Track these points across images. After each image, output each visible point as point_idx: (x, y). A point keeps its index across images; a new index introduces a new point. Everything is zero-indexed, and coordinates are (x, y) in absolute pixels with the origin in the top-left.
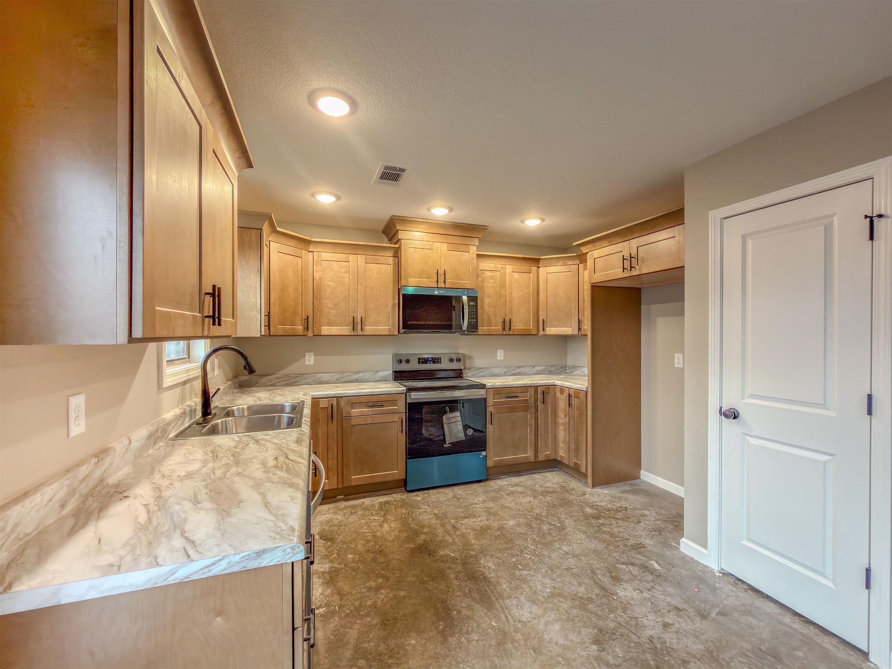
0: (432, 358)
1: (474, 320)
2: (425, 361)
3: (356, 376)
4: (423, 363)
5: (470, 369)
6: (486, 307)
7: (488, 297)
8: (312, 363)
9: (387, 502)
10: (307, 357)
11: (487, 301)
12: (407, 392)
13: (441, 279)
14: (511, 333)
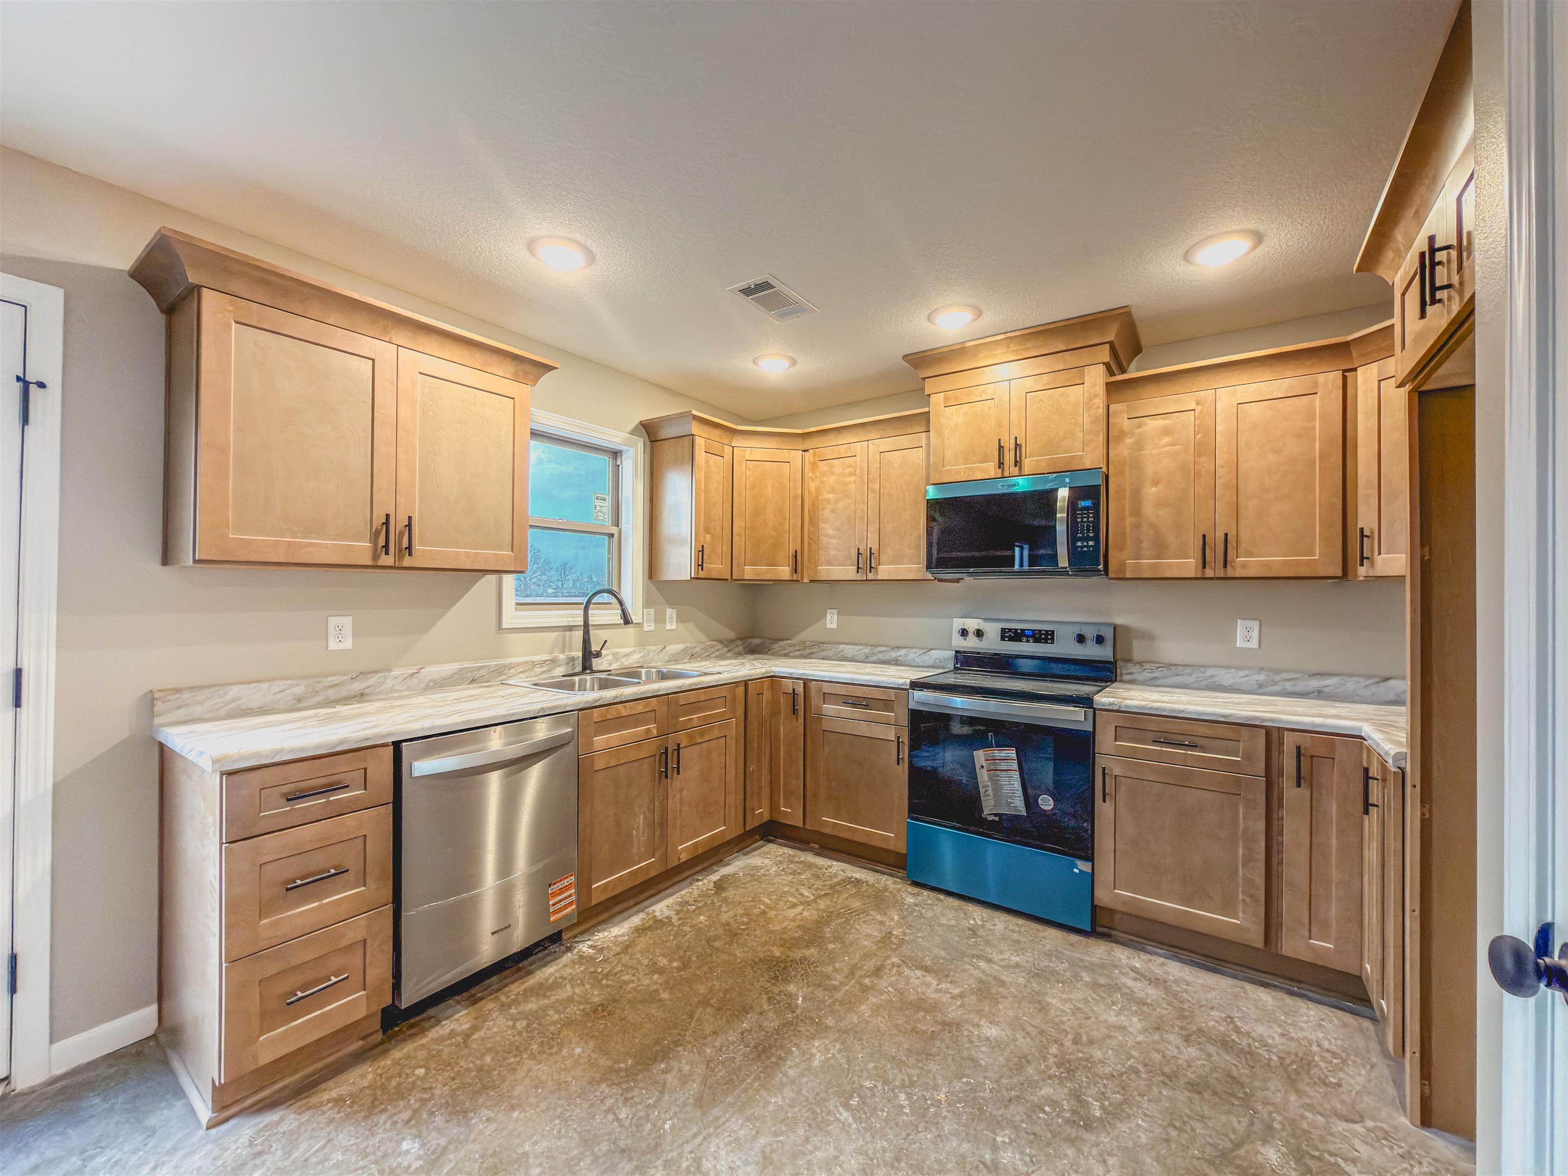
0: (1032, 630)
1: (1091, 543)
2: (1018, 636)
3: (894, 654)
4: (1011, 639)
5: (1140, 663)
6: (1149, 510)
7: (1155, 483)
8: (834, 626)
10: (828, 617)
11: (1151, 492)
12: (911, 688)
13: (1009, 458)
14: (1230, 573)
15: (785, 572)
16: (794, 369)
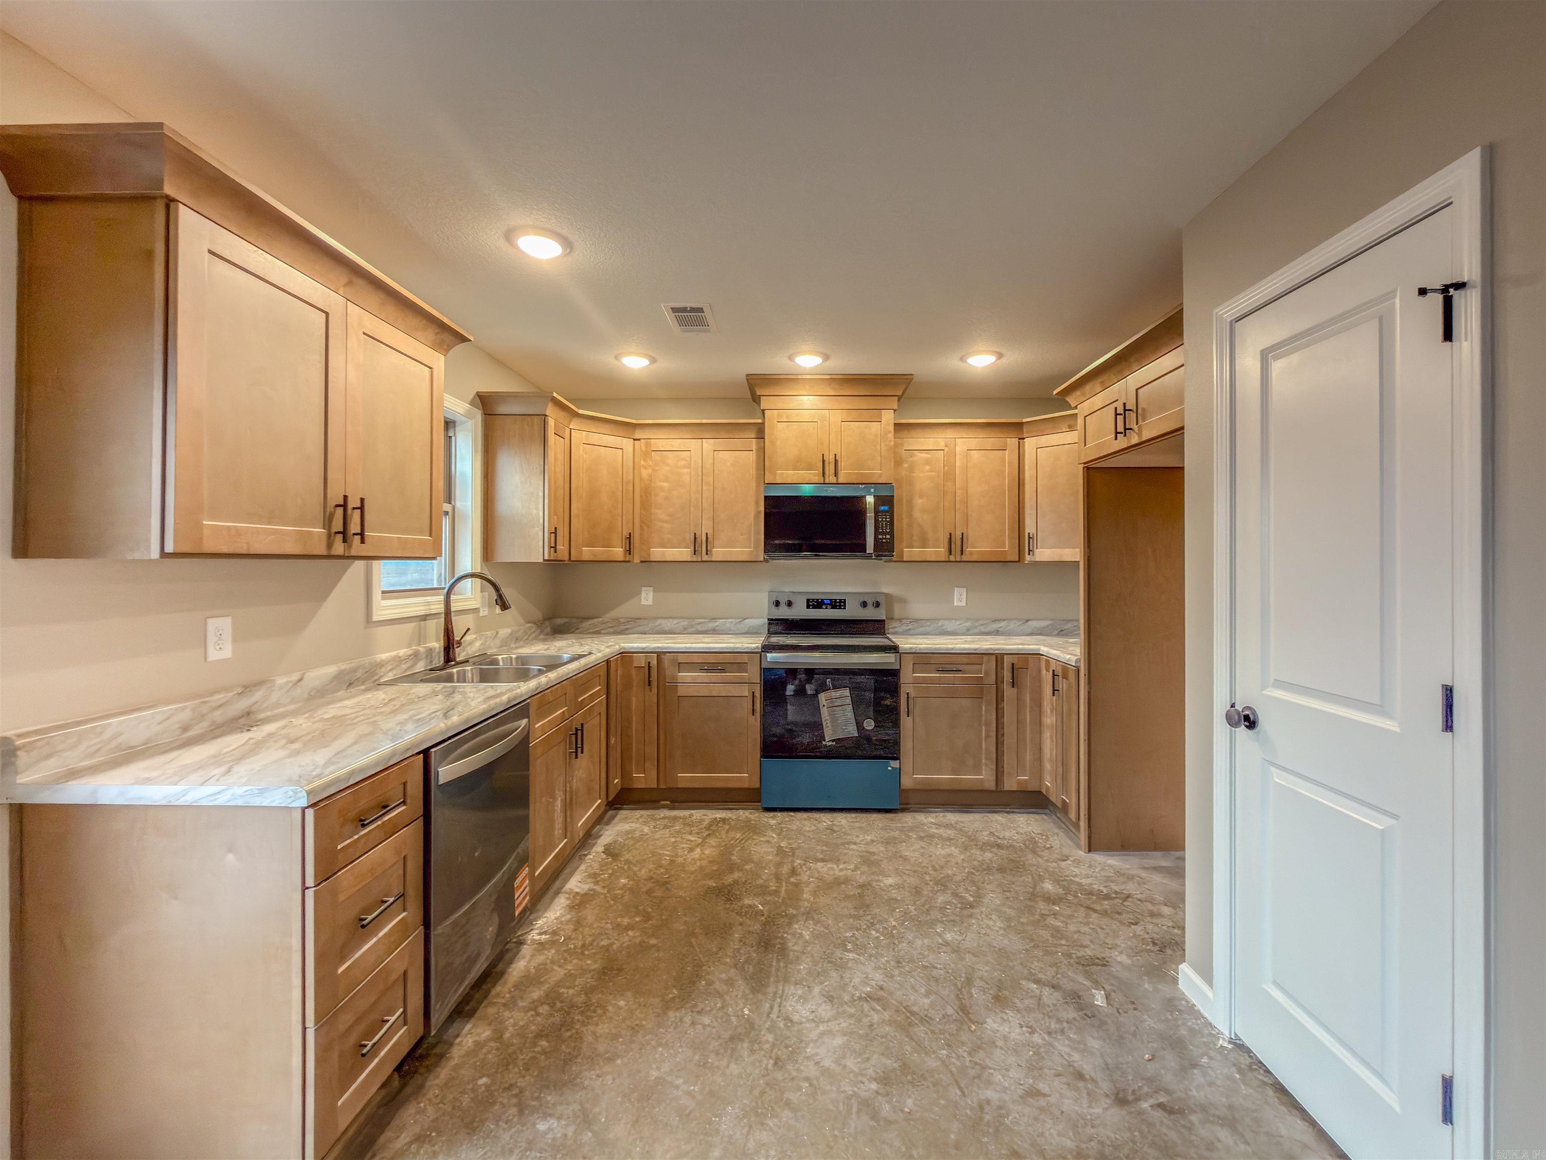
0: (830, 600)
1: (888, 537)
2: (817, 604)
3: (712, 625)
4: (814, 607)
5: (900, 620)
6: (917, 514)
7: (921, 497)
8: (650, 602)
9: (724, 820)
10: (643, 594)
11: (919, 502)
12: (762, 651)
13: (830, 469)
14: (964, 558)
15: (618, 552)
16: (654, 366)
